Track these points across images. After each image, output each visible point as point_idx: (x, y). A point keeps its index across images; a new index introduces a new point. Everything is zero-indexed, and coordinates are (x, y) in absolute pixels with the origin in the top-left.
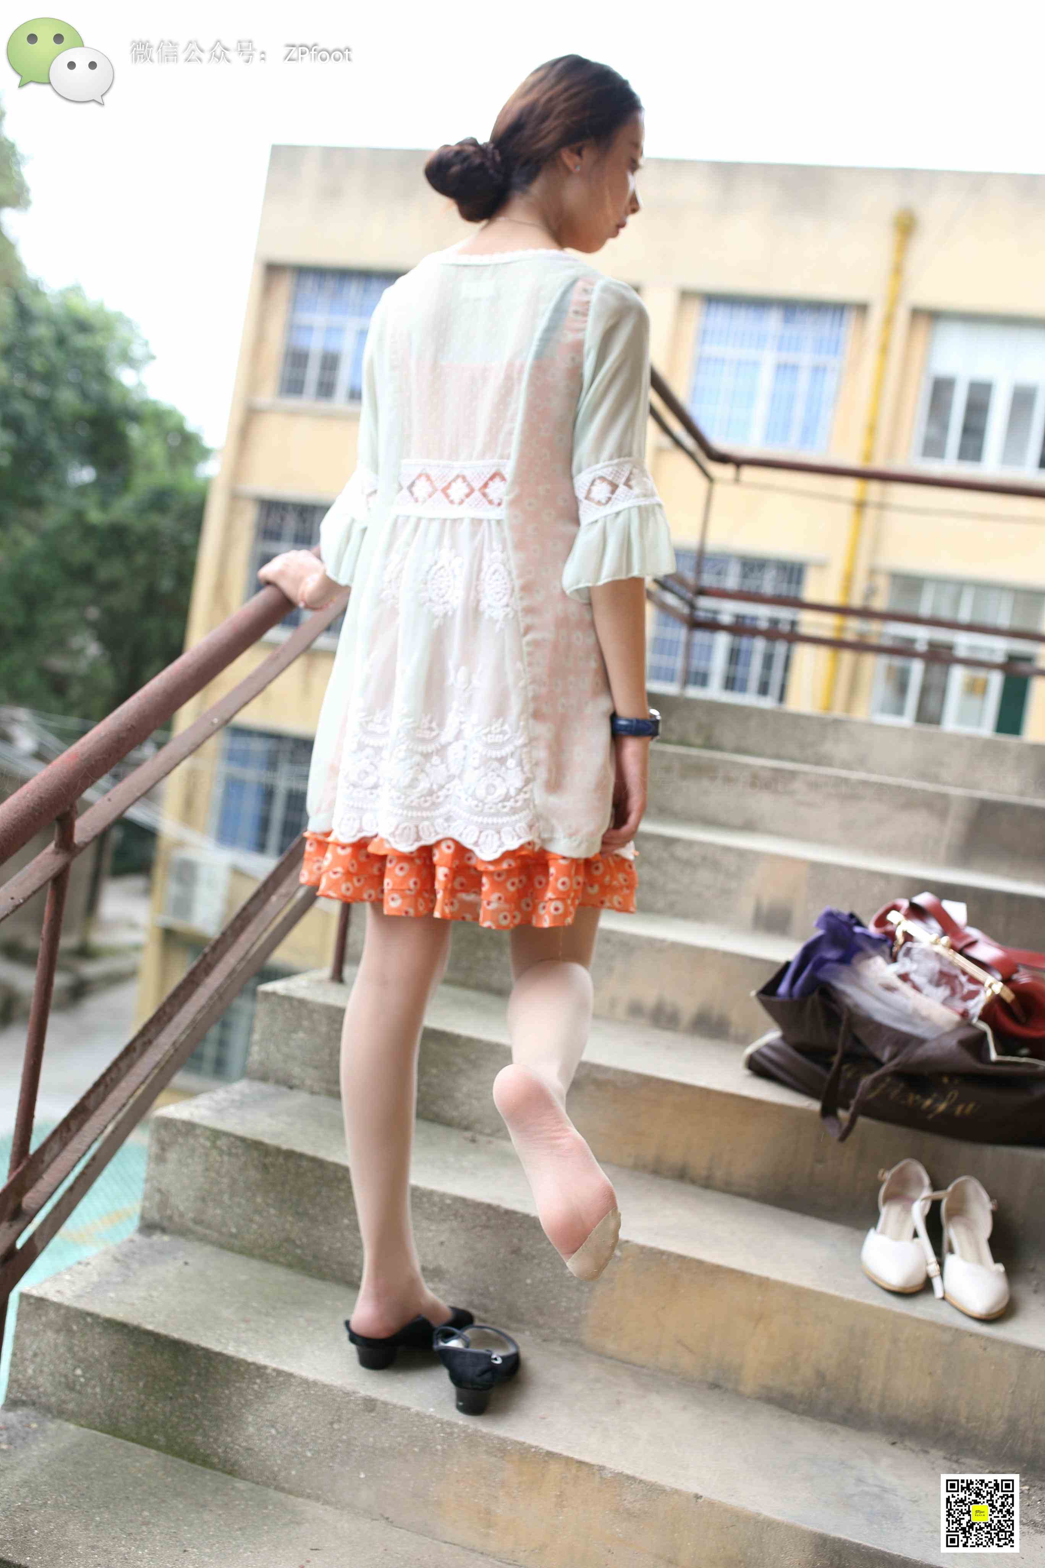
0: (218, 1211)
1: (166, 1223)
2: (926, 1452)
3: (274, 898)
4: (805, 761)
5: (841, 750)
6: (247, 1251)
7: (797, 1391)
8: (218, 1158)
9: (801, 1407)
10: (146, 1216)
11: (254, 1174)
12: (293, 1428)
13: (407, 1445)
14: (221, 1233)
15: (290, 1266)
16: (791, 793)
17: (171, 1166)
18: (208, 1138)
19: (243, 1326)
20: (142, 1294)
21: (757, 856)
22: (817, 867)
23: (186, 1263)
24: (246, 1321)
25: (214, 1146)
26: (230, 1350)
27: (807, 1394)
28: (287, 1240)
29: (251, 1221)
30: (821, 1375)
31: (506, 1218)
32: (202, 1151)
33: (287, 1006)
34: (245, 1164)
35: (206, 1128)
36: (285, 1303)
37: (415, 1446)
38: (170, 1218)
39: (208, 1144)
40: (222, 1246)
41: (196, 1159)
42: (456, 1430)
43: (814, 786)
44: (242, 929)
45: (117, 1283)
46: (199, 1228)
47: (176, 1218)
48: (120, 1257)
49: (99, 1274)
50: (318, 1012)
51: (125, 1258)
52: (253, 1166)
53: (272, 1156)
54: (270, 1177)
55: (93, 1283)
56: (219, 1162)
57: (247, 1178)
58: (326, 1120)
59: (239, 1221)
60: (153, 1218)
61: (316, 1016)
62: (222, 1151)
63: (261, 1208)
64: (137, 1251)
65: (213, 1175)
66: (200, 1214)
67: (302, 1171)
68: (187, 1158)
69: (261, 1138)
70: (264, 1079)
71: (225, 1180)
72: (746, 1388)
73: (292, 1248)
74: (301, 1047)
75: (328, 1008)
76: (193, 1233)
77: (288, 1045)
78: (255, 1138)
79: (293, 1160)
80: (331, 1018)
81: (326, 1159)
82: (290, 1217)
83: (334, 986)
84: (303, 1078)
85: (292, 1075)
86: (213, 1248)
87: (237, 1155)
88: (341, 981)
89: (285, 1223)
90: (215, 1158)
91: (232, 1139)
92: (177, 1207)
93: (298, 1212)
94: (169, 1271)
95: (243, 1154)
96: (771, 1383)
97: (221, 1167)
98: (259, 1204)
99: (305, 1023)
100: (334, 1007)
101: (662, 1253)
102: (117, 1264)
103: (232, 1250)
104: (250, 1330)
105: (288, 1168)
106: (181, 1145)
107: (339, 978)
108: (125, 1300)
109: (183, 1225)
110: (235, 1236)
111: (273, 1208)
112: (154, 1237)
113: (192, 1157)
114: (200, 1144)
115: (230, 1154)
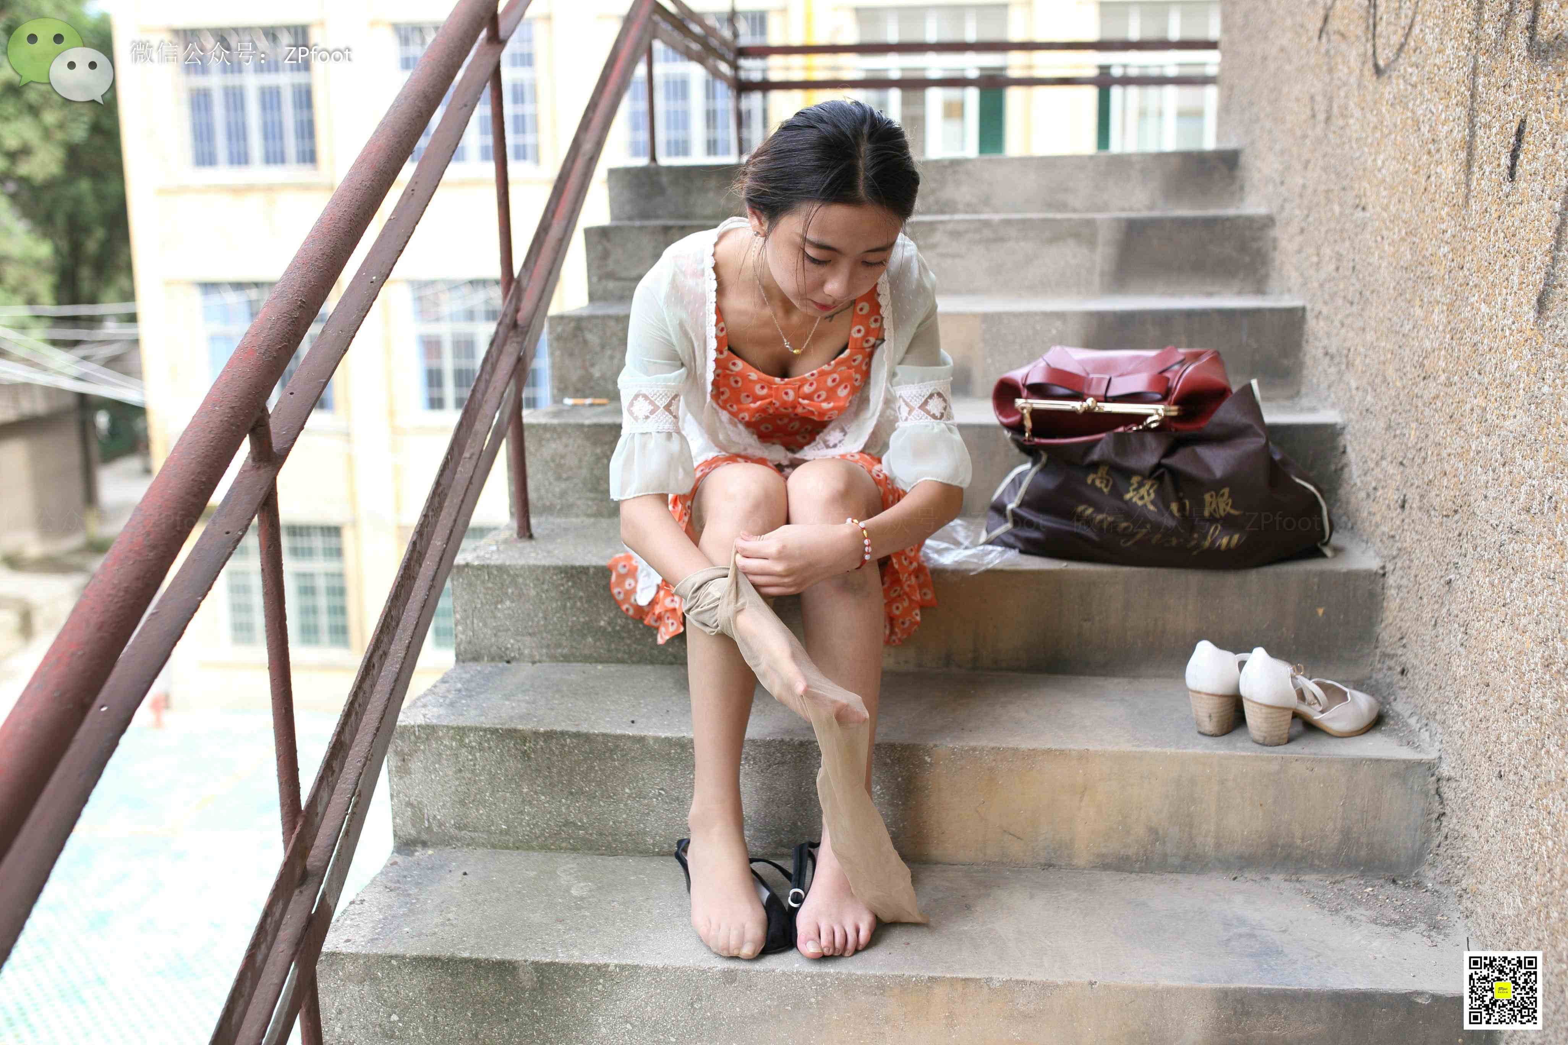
1: (425, 837)
2: (1267, 879)
5: (962, 193)
6: (523, 845)
7: (1131, 852)
8: (470, 757)
9: (1137, 866)
10: (400, 834)
11: (512, 764)
12: (650, 1018)
13: (778, 1006)
14: (489, 832)
15: (574, 849)
16: (934, 246)
17: (417, 776)
18: (453, 739)
19: (560, 927)
20: (439, 920)
22: (988, 318)
23: (465, 874)
24: (561, 921)
25: (462, 744)
26: (561, 958)
27: (1141, 852)
28: (567, 823)
29: (521, 813)
30: (1153, 831)
31: (802, 749)
32: (448, 753)
33: (485, 577)
34: (502, 755)
35: (448, 727)
38: (429, 829)
39: (454, 744)
40: (494, 846)
41: (445, 762)
43: (956, 235)
44: (441, 507)
45: (404, 914)
46: (464, 834)
47: (435, 829)
48: (393, 885)
49: (380, 910)
50: (521, 576)
51: (398, 885)
52: (511, 756)
53: (530, 742)
54: (533, 764)
55: (380, 921)
56: (471, 760)
57: (506, 770)
58: (565, 689)
59: (508, 817)
60: (410, 834)
61: (520, 580)
62: (472, 747)
63: (530, 798)
64: (405, 873)
65: (469, 776)
66: (462, 819)
67: (566, 749)
68: (433, 763)
69: (513, 726)
70: (476, 658)
71: (482, 778)
72: (1080, 861)
73: (573, 832)
74: (510, 617)
75: (533, 569)
76: (458, 840)
77: (495, 617)
78: (507, 726)
79: (554, 741)
80: (538, 579)
81: (591, 731)
82: (563, 801)
83: (526, 544)
84: (519, 649)
85: (507, 649)
86: (485, 850)
87: (490, 748)
88: (531, 537)
89: (560, 808)
90: (467, 757)
91: (481, 733)
92: (435, 816)
93: (572, 793)
94: (452, 887)
95: (497, 747)
96: (1104, 850)
97: (475, 765)
98: (526, 794)
99: (510, 591)
100: (539, 567)
101: (974, 749)
102: (393, 894)
103: (507, 848)
104: (569, 929)
105: (551, 750)
106: (424, 752)
107: (528, 534)
108: (424, 931)
109: (445, 834)
110: (507, 833)
111: (543, 794)
112: (417, 854)
113: (439, 762)
114: (446, 746)
115: (481, 750)
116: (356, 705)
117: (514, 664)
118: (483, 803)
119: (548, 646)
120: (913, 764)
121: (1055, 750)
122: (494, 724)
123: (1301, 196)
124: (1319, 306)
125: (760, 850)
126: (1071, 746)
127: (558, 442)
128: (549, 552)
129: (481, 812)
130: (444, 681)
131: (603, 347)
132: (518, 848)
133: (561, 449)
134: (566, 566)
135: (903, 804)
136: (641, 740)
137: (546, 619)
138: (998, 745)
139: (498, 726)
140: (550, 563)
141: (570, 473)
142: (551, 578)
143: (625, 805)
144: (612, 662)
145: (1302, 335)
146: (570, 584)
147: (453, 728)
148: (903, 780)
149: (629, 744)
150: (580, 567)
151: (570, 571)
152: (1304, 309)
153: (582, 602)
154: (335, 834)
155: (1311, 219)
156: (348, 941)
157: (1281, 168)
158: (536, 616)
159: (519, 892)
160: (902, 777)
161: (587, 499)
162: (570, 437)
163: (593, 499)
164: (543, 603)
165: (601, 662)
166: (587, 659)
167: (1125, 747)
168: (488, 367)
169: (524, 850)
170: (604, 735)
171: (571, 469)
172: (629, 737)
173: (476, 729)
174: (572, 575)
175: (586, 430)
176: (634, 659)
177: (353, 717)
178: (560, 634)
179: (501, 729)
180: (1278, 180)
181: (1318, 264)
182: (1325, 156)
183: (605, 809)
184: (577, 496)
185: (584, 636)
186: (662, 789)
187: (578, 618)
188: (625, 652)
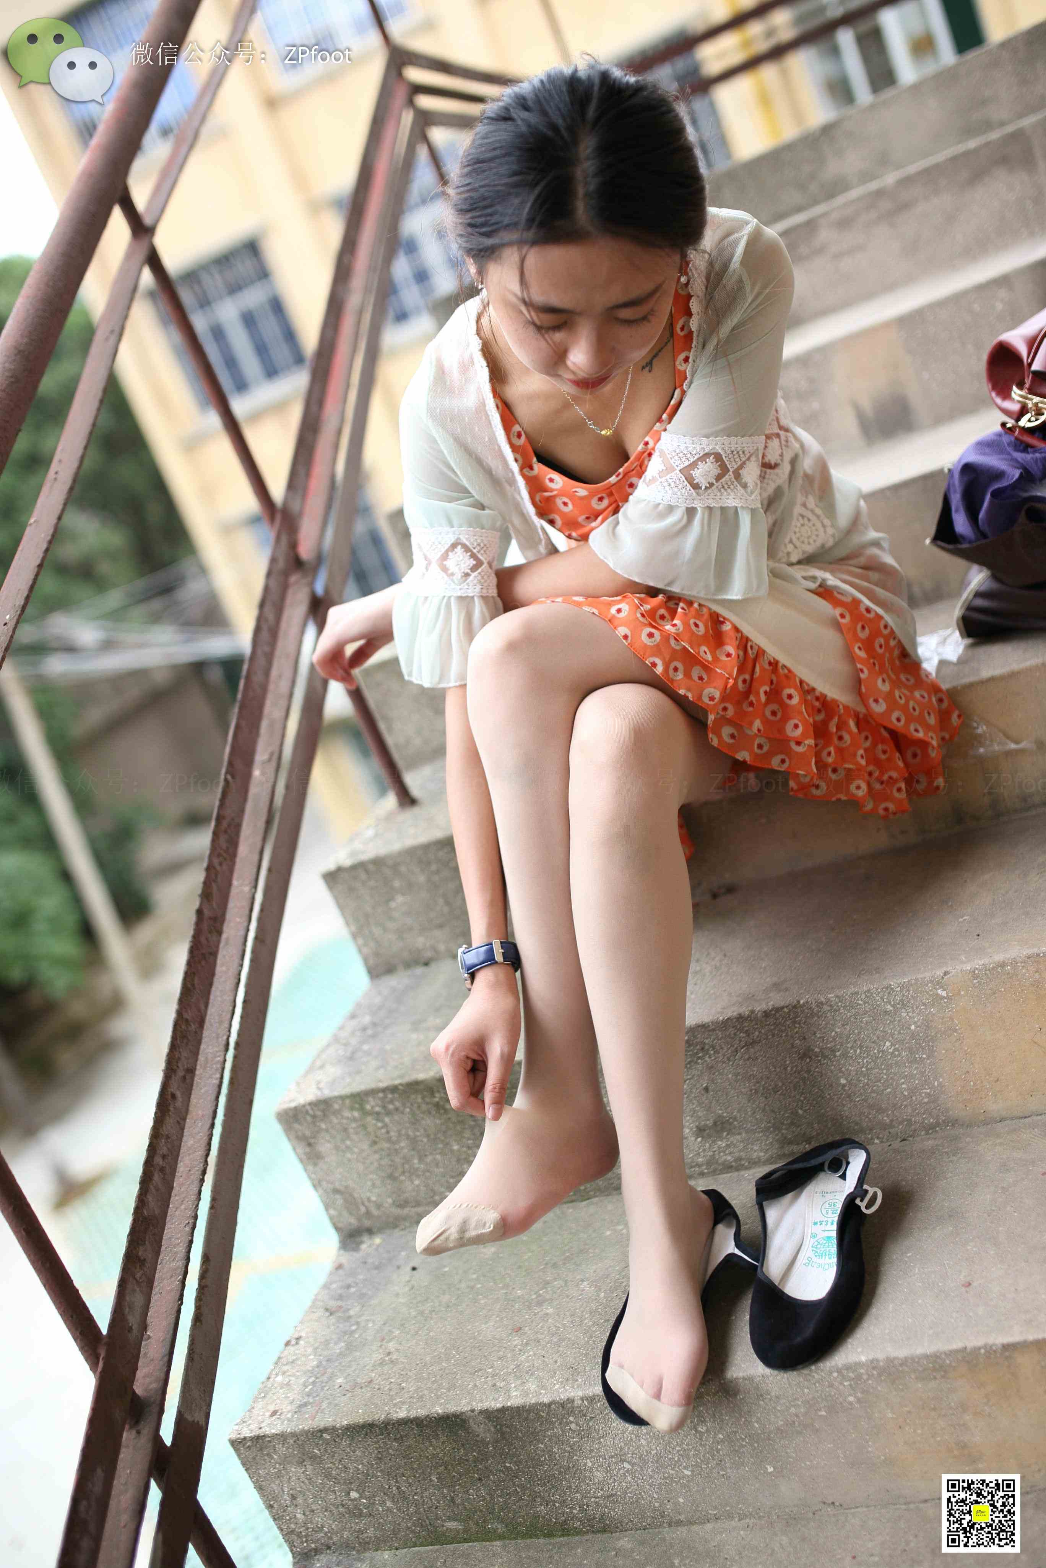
0: (417, 1182)
1: (367, 1223)
3: (256, 773)
4: (816, 202)
5: (850, 163)
8: (380, 1124)
10: (340, 1225)
11: (431, 1122)
12: (649, 1452)
13: (806, 1413)
16: (823, 249)
17: (332, 1159)
18: (352, 1109)
19: (516, 1341)
20: (377, 1356)
21: (824, 351)
22: (907, 322)
23: (414, 1269)
24: (518, 1329)
25: (365, 1113)
26: (515, 1399)
31: (772, 1020)
32: (354, 1125)
33: (363, 876)
34: (413, 1113)
35: (342, 1098)
36: (555, 1265)
37: (820, 1410)
38: (368, 1213)
39: (356, 1114)
41: (354, 1137)
42: (862, 1371)
43: (844, 224)
44: (234, 843)
45: (342, 1355)
46: (406, 1211)
47: (375, 1212)
48: (334, 1304)
49: (315, 1351)
50: (402, 863)
51: (339, 1303)
52: (423, 1113)
55: (312, 1372)
56: (382, 1128)
57: (425, 1130)
59: (447, 1182)
60: (350, 1224)
61: (403, 868)
62: (378, 1113)
63: (463, 1156)
64: (350, 1281)
65: (386, 1145)
66: (399, 1196)
68: (343, 1141)
70: (390, 970)
71: (402, 1144)
74: (409, 913)
76: (404, 1220)
77: (391, 918)
78: (407, 1079)
80: (424, 862)
83: (410, 814)
84: (433, 946)
85: (419, 950)
87: (397, 1109)
88: (414, 802)
90: (375, 1125)
91: (380, 1095)
92: (369, 1199)
94: (397, 1295)
95: (404, 1105)
97: (388, 1132)
98: (459, 1151)
99: (396, 883)
100: (419, 846)
101: (1003, 965)
102: (333, 1319)
104: (527, 1344)
106: (327, 1131)
107: (410, 801)
108: (359, 1380)
109: (388, 1216)
112: (364, 1247)
113: (348, 1137)
114: (348, 1118)
115: (388, 1113)
116: (158, 1160)
117: (433, 965)
118: (413, 1173)
120: (924, 1004)
122: (392, 1079)
125: (762, 1154)
130: (353, 1016)
135: (928, 1057)
138: (1035, 951)
139: (397, 1082)
147: (349, 1096)
148: (917, 1027)
154: (169, 1339)
156: (274, 1413)
159: (472, 1288)
160: (915, 1023)
168: (265, 635)
173: (372, 1092)
177: (157, 1177)
179: (401, 1084)
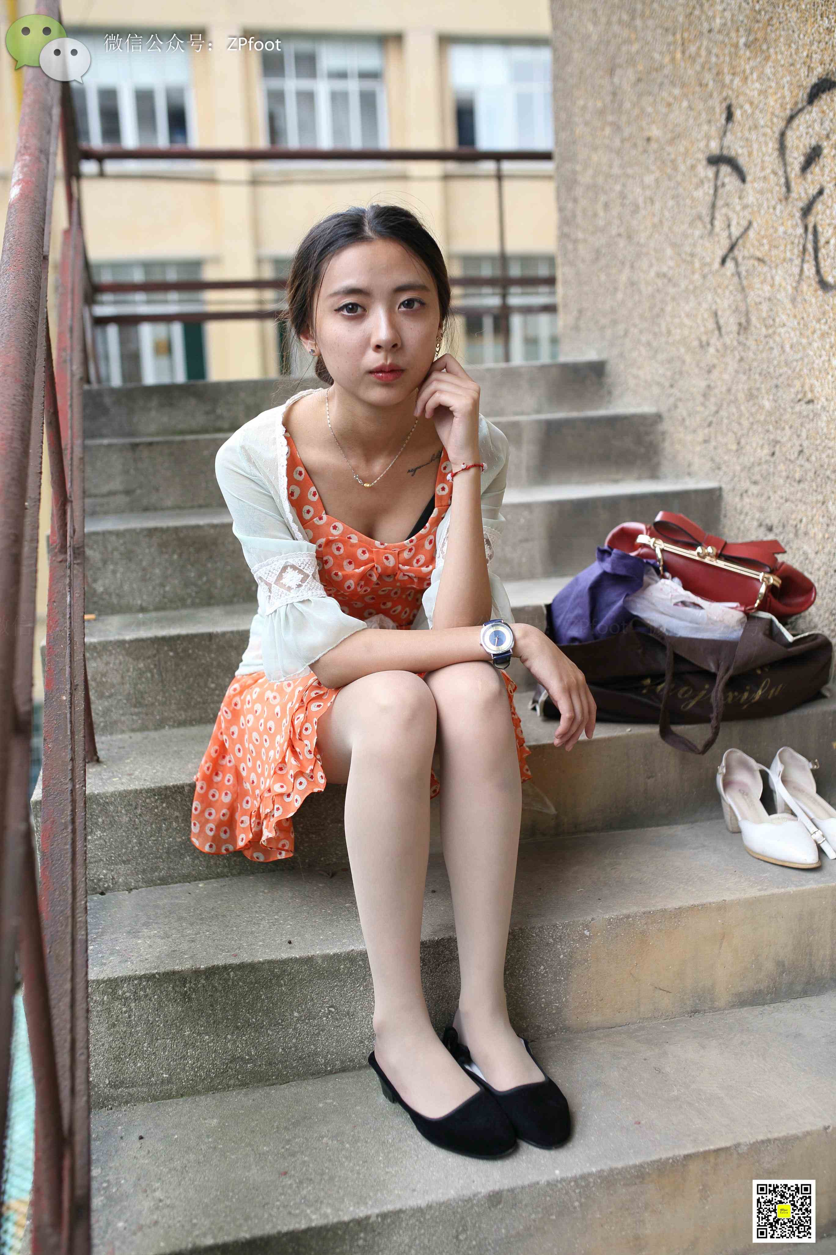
6: (188, 1091)
7: (763, 985)
8: (124, 1009)
9: (769, 997)
11: (172, 1009)
13: (542, 1218)
14: (149, 1084)
15: (243, 1084)
18: (104, 993)
19: (288, 1181)
20: (148, 1204)
23: (141, 1138)
24: (284, 1173)
25: (114, 998)
26: (316, 1219)
27: (771, 985)
28: (234, 1060)
29: (184, 1057)
30: (781, 964)
32: (100, 1008)
34: (159, 1002)
36: (289, 1129)
37: (552, 1215)
39: (106, 998)
40: (155, 1099)
46: (120, 1091)
50: (112, 803)
52: (170, 1000)
53: (190, 982)
54: (194, 1004)
56: (125, 1013)
57: (165, 1016)
58: (185, 915)
59: (169, 1064)
61: (112, 808)
62: (126, 999)
63: (193, 1040)
66: (117, 1077)
67: (230, 983)
69: (169, 968)
71: (139, 1028)
72: (721, 1003)
73: (241, 1066)
74: (102, 847)
75: (123, 795)
76: (114, 1100)
78: (162, 970)
79: (217, 977)
80: (131, 805)
81: (256, 960)
82: (229, 1037)
83: (98, 769)
84: (113, 878)
85: (100, 880)
86: (146, 1104)
88: (98, 761)
89: (226, 1044)
90: (121, 1009)
91: (136, 982)
93: (237, 1028)
94: (136, 1157)
95: (154, 993)
96: (741, 989)
97: (130, 1017)
98: (189, 1036)
99: (100, 820)
100: (131, 791)
101: (628, 917)
103: (170, 1097)
104: (300, 1183)
105: (214, 987)
107: (95, 758)
108: (143, 1221)
109: (100, 1096)
110: (169, 1081)
111: (207, 1034)
114: (96, 1002)
115: (137, 999)
117: (108, 895)
118: (141, 1054)
119: (144, 871)
120: (574, 940)
121: (698, 906)
122: (147, 969)
123: (705, 395)
124: (746, 484)
126: (710, 900)
127: (99, 660)
128: (130, 775)
129: (139, 1065)
131: (105, 562)
132: (182, 1096)
133: (102, 667)
134: (160, 788)
135: (565, 979)
136: (309, 961)
137: (140, 844)
138: (648, 909)
139: (155, 971)
140: (142, 787)
141: (113, 691)
142: (144, 802)
143: (295, 1029)
144: (211, 878)
145: (719, 511)
146: (164, 805)
147: (103, 982)
148: (564, 956)
149: (296, 967)
150: (174, 786)
151: (164, 792)
152: (720, 489)
153: (177, 822)
155: (723, 413)
157: (669, 374)
158: (130, 842)
159: (215, 1148)
160: (564, 953)
161: (132, 714)
162: (111, 654)
163: (137, 714)
164: (137, 829)
165: (200, 880)
166: (186, 878)
167: (753, 892)
169: (189, 1095)
170: (270, 962)
171: (113, 686)
172: (296, 960)
173: (128, 979)
174: (166, 797)
175: (127, 645)
176: (234, 872)
178: (157, 858)
179: (158, 974)
180: (667, 384)
181: (737, 451)
182: (741, 359)
183: (273, 1037)
184: (121, 712)
185: (181, 856)
186: (332, 1006)
187: (174, 839)
188: (225, 866)
